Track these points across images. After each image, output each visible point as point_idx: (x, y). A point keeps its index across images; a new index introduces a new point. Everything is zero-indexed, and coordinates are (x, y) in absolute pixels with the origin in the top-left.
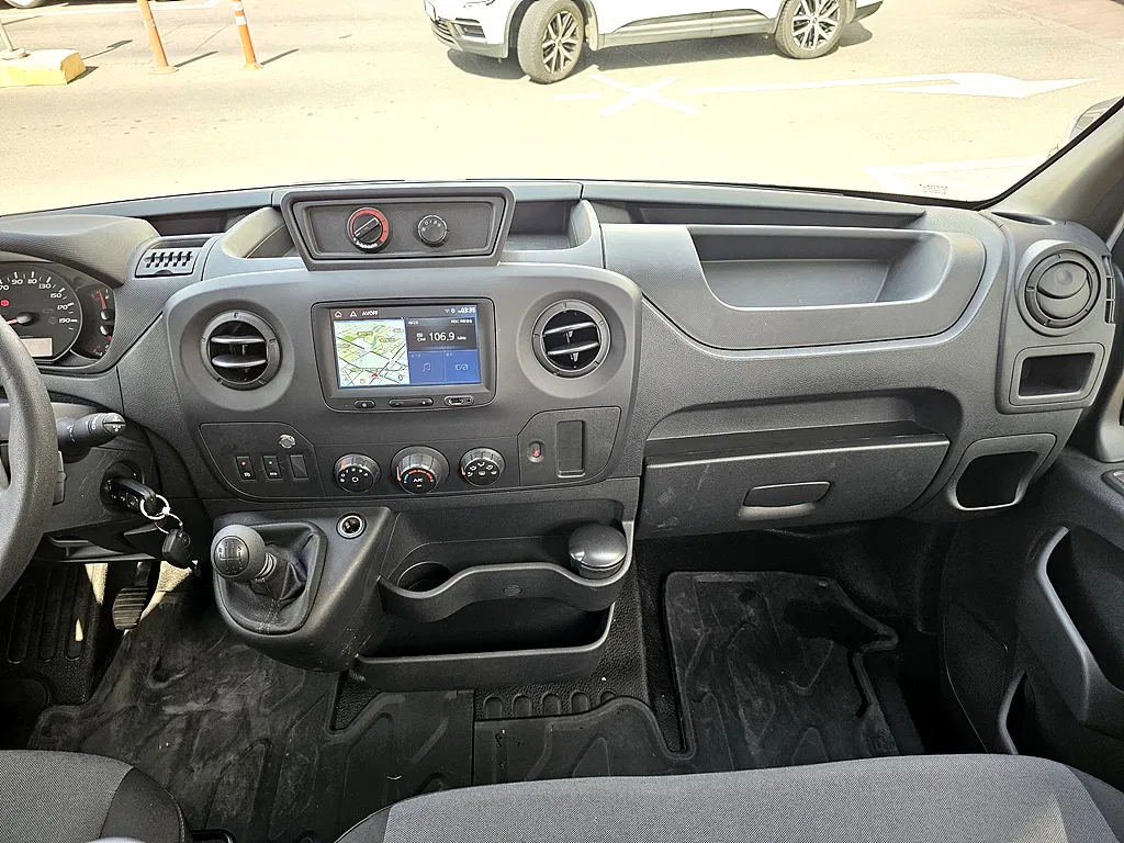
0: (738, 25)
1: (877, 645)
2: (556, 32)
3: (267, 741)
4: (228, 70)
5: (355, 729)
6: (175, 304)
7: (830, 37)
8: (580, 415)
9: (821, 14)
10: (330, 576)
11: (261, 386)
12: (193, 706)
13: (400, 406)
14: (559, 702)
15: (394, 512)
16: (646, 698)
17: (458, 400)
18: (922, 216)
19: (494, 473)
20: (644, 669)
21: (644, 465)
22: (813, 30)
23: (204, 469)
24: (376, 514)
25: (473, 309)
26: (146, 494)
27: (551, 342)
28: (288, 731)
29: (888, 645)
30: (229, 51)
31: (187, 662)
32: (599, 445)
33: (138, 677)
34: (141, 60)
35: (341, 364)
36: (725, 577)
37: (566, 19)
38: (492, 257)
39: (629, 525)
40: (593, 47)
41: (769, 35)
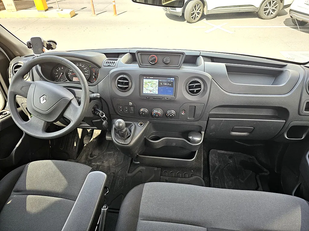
0: (247, 9)
1: (263, 174)
2: (195, 9)
3: (114, 173)
4: (109, 16)
5: (134, 173)
6: (111, 73)
7: (274, 13)
8: (195, 104)
9: (272, 7)
10: (136, 134)
11: (127, 91)
12: (98, 163)
13: (155, 98)
14: (181, 175)
15: (150, 123)
16: (202, 177)
17: (168, 98)
18: (286, 65)
19: (173, 116)
20: (202, 170)
21: (208, 119)
22: (270, 11)
23: (112, 108)
24: (146, 122)
25: (173, 79)
26: (101, 112)
27: (190, 87)
28: (119, 172)
29: (266, 174)
30: (110, 11)
31: (97, 154)
32: (198, 112)
33: (87, 155)
34: (89, 13)
35: (144, 88)
36: (225, 152)
37: (199, 6)
38: (179, 67)
39: (203, 133)
40: (205, 14)
41: (256, 12)
